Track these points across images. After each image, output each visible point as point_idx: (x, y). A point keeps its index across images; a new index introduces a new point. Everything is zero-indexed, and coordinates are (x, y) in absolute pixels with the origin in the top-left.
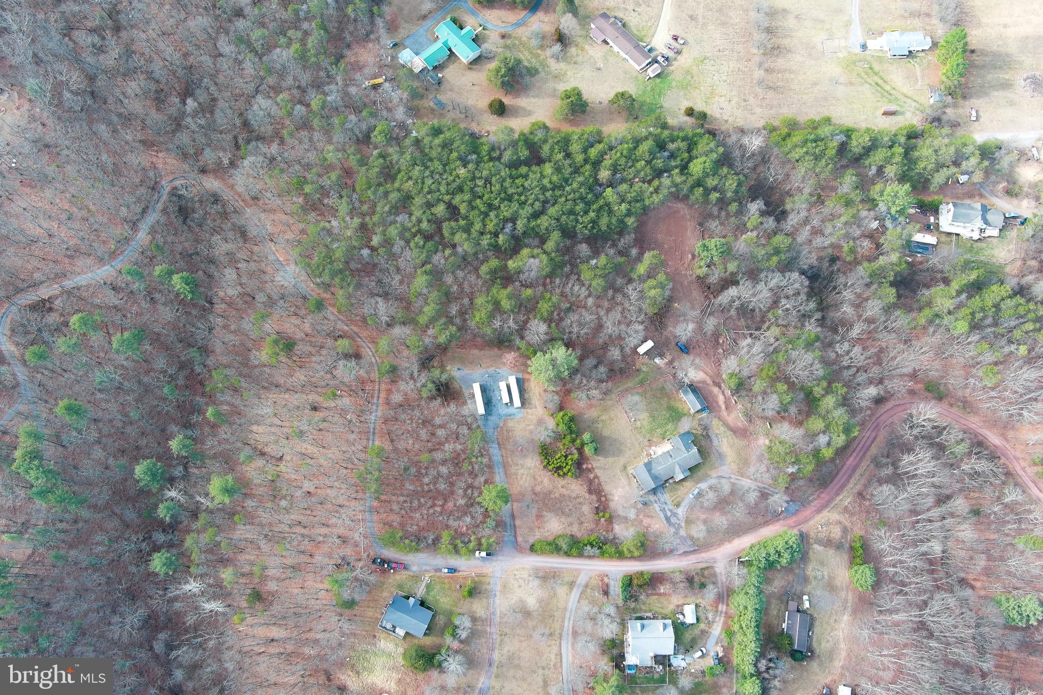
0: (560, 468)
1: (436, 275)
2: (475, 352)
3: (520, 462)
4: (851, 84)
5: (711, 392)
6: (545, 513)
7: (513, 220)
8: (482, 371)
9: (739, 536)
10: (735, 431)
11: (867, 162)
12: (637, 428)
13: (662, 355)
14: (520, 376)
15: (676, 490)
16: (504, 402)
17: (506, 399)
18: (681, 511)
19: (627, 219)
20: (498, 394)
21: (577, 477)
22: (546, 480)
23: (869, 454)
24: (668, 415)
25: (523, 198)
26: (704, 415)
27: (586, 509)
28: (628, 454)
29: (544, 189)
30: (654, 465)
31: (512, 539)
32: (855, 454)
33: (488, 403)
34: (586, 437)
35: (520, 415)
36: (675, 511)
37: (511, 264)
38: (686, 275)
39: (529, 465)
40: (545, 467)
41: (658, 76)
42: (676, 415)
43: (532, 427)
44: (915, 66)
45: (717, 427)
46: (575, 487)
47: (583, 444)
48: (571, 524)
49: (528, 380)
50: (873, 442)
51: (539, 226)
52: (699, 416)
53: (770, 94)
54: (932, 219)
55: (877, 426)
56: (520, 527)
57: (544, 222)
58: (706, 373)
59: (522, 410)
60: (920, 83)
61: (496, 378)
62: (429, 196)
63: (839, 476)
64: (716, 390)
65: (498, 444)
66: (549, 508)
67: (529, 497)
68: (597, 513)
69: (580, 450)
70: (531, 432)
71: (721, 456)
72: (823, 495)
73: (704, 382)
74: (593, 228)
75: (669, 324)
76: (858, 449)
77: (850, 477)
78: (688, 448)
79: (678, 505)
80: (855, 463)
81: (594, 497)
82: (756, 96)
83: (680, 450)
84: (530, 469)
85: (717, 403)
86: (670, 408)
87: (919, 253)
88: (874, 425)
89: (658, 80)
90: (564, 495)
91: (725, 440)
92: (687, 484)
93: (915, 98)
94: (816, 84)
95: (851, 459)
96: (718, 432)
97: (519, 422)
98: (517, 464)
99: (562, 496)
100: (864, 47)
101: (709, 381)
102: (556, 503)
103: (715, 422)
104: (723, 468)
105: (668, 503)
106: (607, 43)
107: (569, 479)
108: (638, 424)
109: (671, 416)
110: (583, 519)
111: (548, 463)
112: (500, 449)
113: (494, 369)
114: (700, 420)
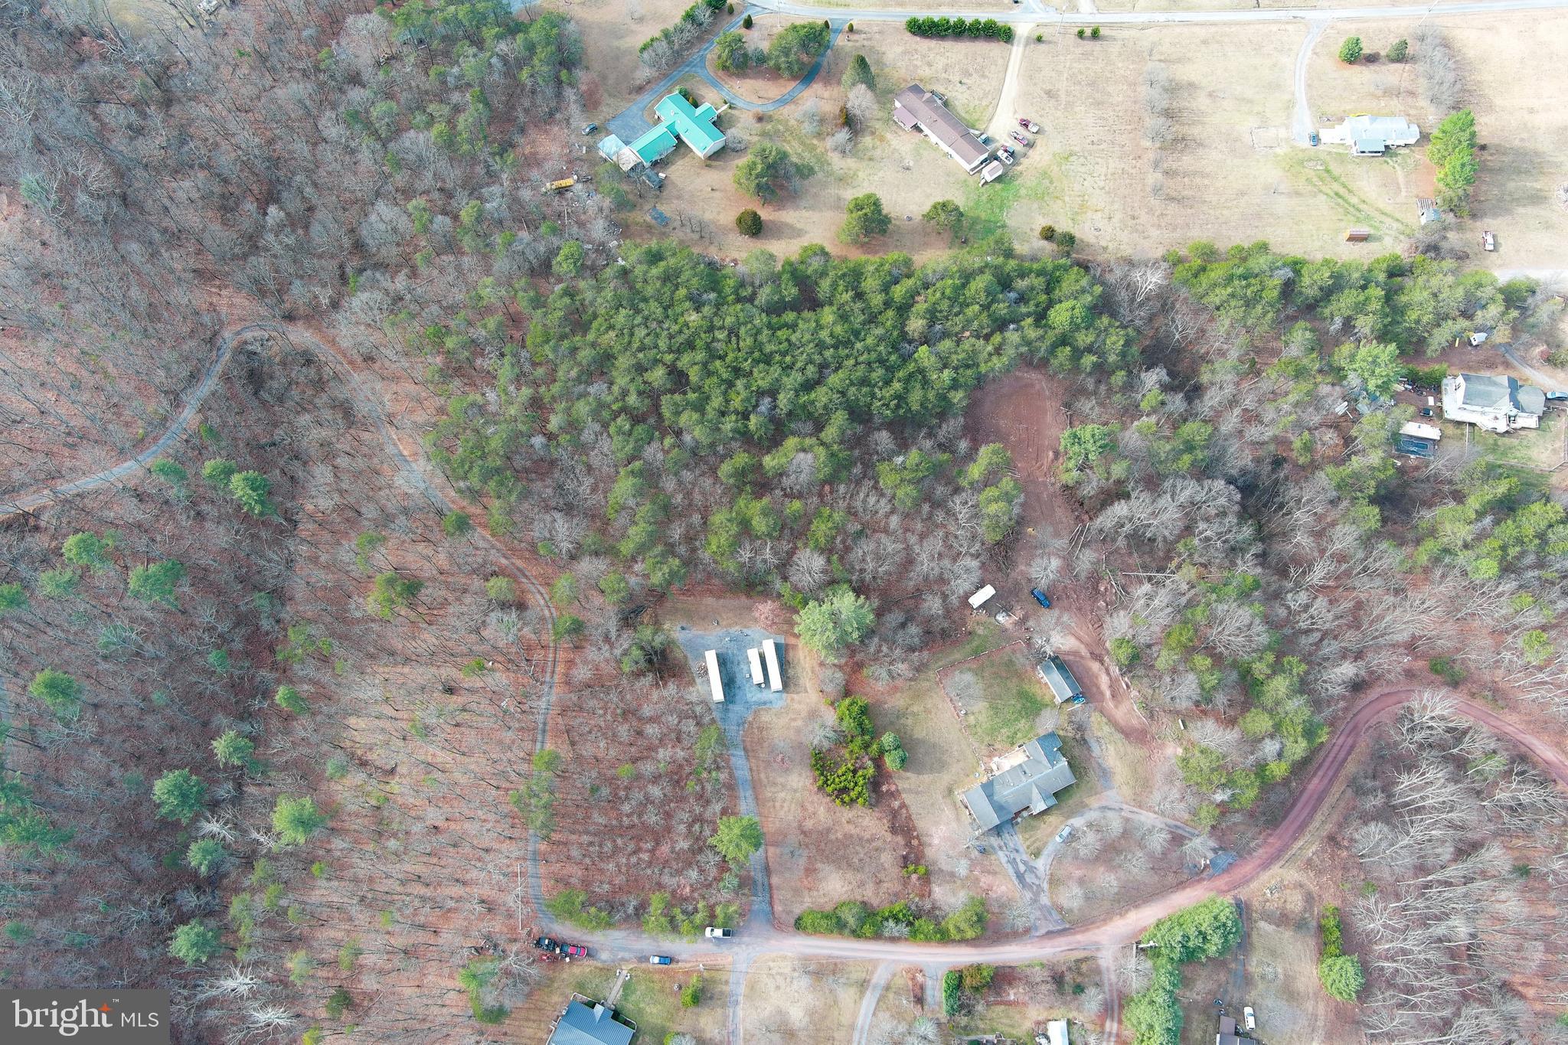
0: (845, 790)
1: (650, 478)
2: (710, 601)
3: (780, 780)
4: (1298, 194)
5: (1088, 670)
6: (819, 865)
7: (773, 393)
8: (719, 631)
9: (1137, 907)
10: (1128, 733)
11: (1327, 312)
12: (969, 726)
13: (1008, 610)
14: (781, 640)
15: (1033, 828)
16: (756, 681)
17: (758, 677)
18: (1042, 864)
19: (951, 394)
20: (745, 668)
21: (872, 806)
22: (822, 811)
23: (1343, 772)
24: (1019, 706)
25: (788, 359)
26: (1077, 706)
27: (887, 859)
28: (955, 768)
29: (821, 346)
30: (997, 787)
31: (766, 907)
32: (1320, 773)
33: (729, 683)
34: (888, 739)
35: (781, 703)
36: (1032, 863)
37: (769, 461)
38: (1044, 484)
39: (795, 785)
40: (820, 789)
41: (999, 179)
42: (1032, 706)
43: (799, 723)
44: (1396, 169)
45: (1098, 728)
46: (869, 823)
47: (882, 752)
48: (862, 884)
49: (795, 647)
50: (1349, 753)
51: (813, 402)
52: (1069, 708)
53: (1172, 209)
54: (1431, 401)
55: (1355, 727)
56: (778, 888)
57: (821, 396)
58: (1079, 639)
59: (784, 695)
60: (1403, 194)
61: (742, 643)
62: (641, 355)
63: (1299, 805)
64: (1095, 666)
65: (745, 749)
66: (827, 858)
67: (794, 838)
68: (906, 867)
69: (878, 762)
70: (798, 731)
71: (1106, 774)
72: (1271, 840)
73: (1076, 653)
74: (898, 406)
75: (1020, 560)
76: (1327, 764)
77: (1314, 810)
78: (1052, 761)
79: (1037, 854)
80: (1321, 787)
81: (900, 839)
82: (1150, 211)
83: (1040, 762)
84: (795, 791)
85: (1098, 688)
86: (1023, 695)
87: (1413, 452)
88: (1351, 726)
89: (998, 186)
90: (851, 836)
91: (1111, 748)
92: (1052, 819)
93: (1398, 215)
94: (1243, 194)
95: (1316, 781)
96: (1099, 734)
97: (778, 715)
98: (775, 784)
99: (848, 836)
100: (1316, 139)
101: (1084, 651)
102: (838, 849)
103: (1095, 719)
104: (1109, 793)
105: (1021, 850)
106: (920, 131)
107: (859, 809)
108: (972, 719)
109: (1024, 707)
110: (881, 876)
111: (825, 782)
112: (748, 758)
113: (737, 628)
114: (1072, 714)
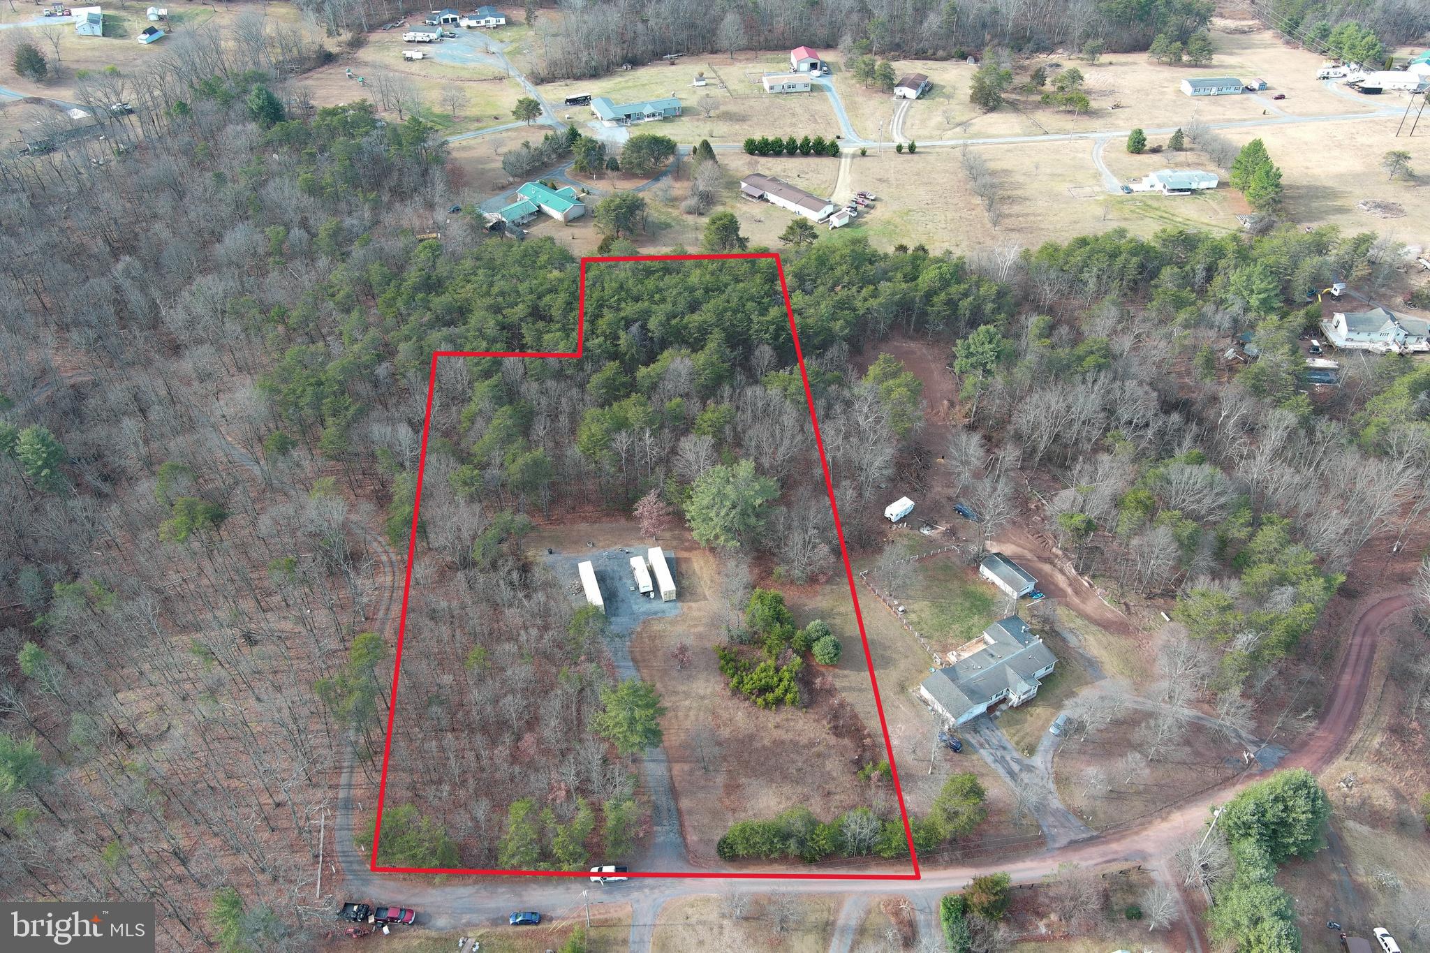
0: (766, 688)
1: (508, 394)
2: (583, 526)
3: (682, 688)
5: (1040, 570)
6: (743, 780)
7: (645, 316)
9: (1180, 808)
10: (1105, 625)
12: (912, 623)
13: (932, 524)
14: (672, 554)
15: (1017, 722)
16: (642, 590)
17: (645, 584)
18: (1040, 761)
20: (629, 581)
21: (805, 706)
22: (741, 716)
23: (1375, 667)
24: (967, 604)
26: (1037, 601)
27: (833, 765)
28: (903, 664)
30: (960, 672)
31: (674, 837)
32: (1349, 669)
33: (610, 595)
34: (813, 625)
35: (674, 612)
36: (1027, 761)
37: (642, 371)
38: (945, 426)
39: (701, 692)
40: (736, 691)
41: (846, 225)
42: (983, 604)
43: (701, 629)
44: (1209, 201)
46: (805, 726)
47: (809, 642)
48: (806, 798)
49: (687, 560)
50: (1373, 651)
51: (686, 327)
52: (1029, 603)
53: (1014, 235)
54: (1317, 342)
55: (1368, 628)
56: (690, 812)
57: (696, 319)
58: (1019, 545)
59: (679, 604)
60: (1221, 213)
61: (623, 558)
63: (1339, 699)
64: (1047, 568)
65: (634, 660)
66: (754, 770)
67: (706, 751)
68: (862, 768)
69: (806, 652)
70: (700, 636)
71: (1092, 664)
72: (1320, 733)
73: (1020, 557)
75: (934, 483)
77: (1359, 704)
78: (1022, 639)
79: (1031, 750)
80: (1357, 680)
81: (846, 741)
82: (994, 238)
83: (1008, 644)
84: (703, 698)
85: (1056, 586)
86: (967, 595)
87: (1317, 380)
88: (1361, 627)
89: (847, 230)
90: (782, 742)
91: (1091, 638)
92: (1040, 711)
94: (1076, 223)
95: (1347, 676)
96: (1072, 625)
97: (673, 622)
98: (676, 693)
99: (779, 743)
100: (1130, 191)
101: (1029, 555)
102: (767, 758)
103: (1061, 612)
104: (1102, 683)
105: (1009, 746)
106: (768, 201)
107: (787, 712)
108: (913, 617)
109: (973, 605)
110: (830, 787)
111: (741, 682)
112: (638, 670)
113: (619, 547)
114: (1031, 609)
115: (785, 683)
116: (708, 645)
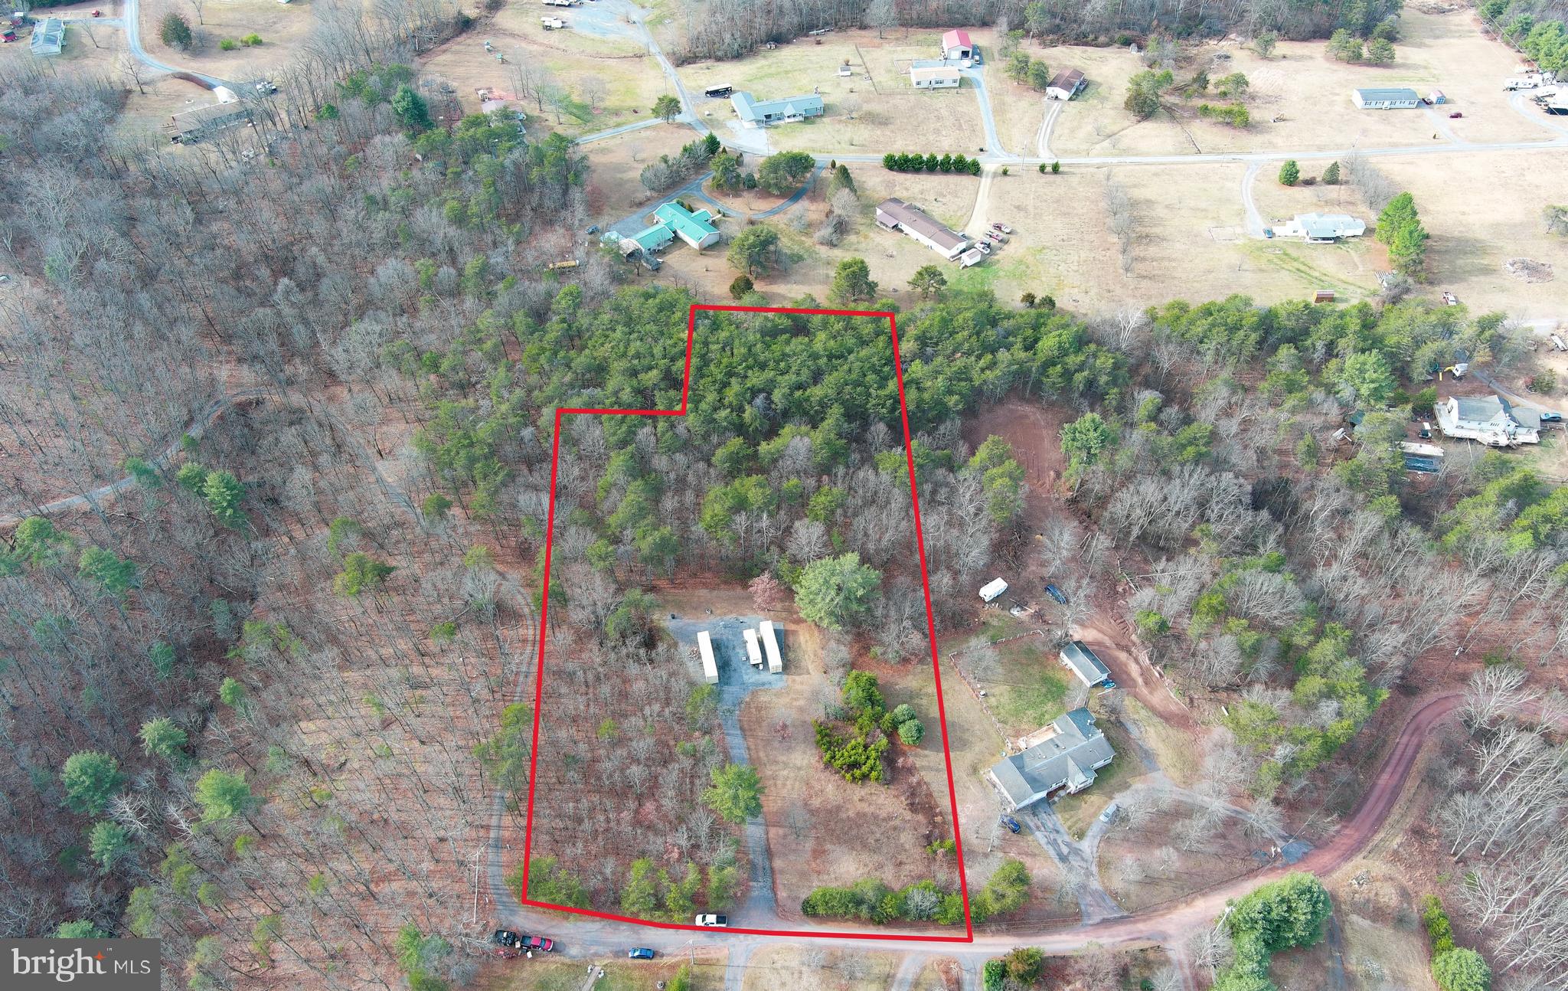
0: (855, 765)
1: (640, 467)
2: (703, 592)
3: (784, 758)
4: (1262, 270)
5: (1115, 659)
6: (828, 846)
7: (768, 390)
8: (713, 619)
9: (1204, 895)
10: (1167, 718)
11: (1309, 342)
12: (990, 707)
13: (1022, 605)
14: (781, 626)
15: (1072, 808)
16: (753, 662)
17: (755, 657)
18: (1087, 846)
19: (947, 399)
20: (741, 652)
21: (888, 783)
22: (831, 789)
23: (1414, 769)
24: (1044, 690)
25: (782, 364)
26: (1108, 690)
27: (907, 839)
28: (978, 747)
29: (815, 356)
30: (1027, 760)
31: (767, 893)
32: (1389, 770)
33: (723, 665)
34: (901, 709)
35: (781, 684)
36: (1076, 845)
37: (764, 447)
38: (1049, 499)
39: (798, 763)
40: (828, 765)
41: (977, 264)
42: (1056, 690)
43: (801, 703)
44: (1351, 252)
45: (1132, 710)
46: (886, 802)
47: (895, 725)
48: (880, 867)
49: (794, 632)
50: (1416, 752)
51: (807, 400)
52: (1100, 693)
53: (1145, 283)
54: (1427, 426)
55: (1417, 728)
56: (782, 872)
57: (817, 392)
58: (1101, 631)
59: (785, 677)
60: (1361, 268)
61: (737, 629)
62: (636, 362)
63: (1372, 800)
64: (1123, 656)
65: (742, 729)
66: (838, 838)
67: (800, 818)
68: (930, 844)
69: (892, 734)
70: (801, 710)
71: (1148, 756)
72: (1347, 831)
73: (1099, 644)
74: (893, 410)
75: (1030, 561)
76: (1394, 762)
77: (1391, 803)
78: (1086, 734)
79: (1081, 835)
80: (1393, 782)
81: (920, 817)
82: (1124, 286)
83: (1073, 736)
84: (799, 769)
85: (1129, 675)
86: (1045, 680)
87: (1419, 469)
88: (1412, 726)
89: (977, 269)
90: (865, 815)
91: (1151, 731)
92: (1094, 799)
93: (1359, 284)
94: (1210, 272)
95: (1385, 776)
96: (1136, 717)
97: (778, 695)
98: (777, 762)
99: (861, 815)
100: (1270, 234)
101: (1108, 642)
102: (850, 828)
103: (1129, 702)
104: (1155, 775)
105: (1062, 830)
106: (901, 231)
107: (872, 787)
108: (993, 701)
109: (1049, 691)
110: (902, 857)
111: (833, 757)
112: (745, 737)
113: (734, 615)
114: (1102, 698)
115: (871, 762)
116: (807, 718)
